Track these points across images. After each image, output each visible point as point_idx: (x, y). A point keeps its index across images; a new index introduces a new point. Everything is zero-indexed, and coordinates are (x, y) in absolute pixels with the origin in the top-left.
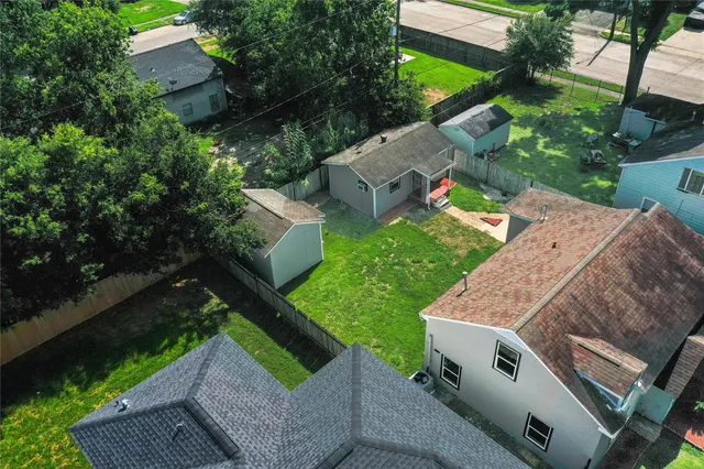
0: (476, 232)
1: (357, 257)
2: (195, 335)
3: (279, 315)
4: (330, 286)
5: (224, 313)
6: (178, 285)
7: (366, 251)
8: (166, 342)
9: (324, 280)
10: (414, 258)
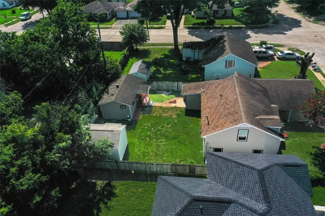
0: (172, 108)
1: (140, 136)
2: (106, 200)
3: (133, 172)
4: (142, 151)
5: (108, 184)
6: (73, 186)
7: (141, 132)
8: (95, 211)
9: (136, 150)
10: (161, 126)
